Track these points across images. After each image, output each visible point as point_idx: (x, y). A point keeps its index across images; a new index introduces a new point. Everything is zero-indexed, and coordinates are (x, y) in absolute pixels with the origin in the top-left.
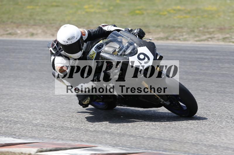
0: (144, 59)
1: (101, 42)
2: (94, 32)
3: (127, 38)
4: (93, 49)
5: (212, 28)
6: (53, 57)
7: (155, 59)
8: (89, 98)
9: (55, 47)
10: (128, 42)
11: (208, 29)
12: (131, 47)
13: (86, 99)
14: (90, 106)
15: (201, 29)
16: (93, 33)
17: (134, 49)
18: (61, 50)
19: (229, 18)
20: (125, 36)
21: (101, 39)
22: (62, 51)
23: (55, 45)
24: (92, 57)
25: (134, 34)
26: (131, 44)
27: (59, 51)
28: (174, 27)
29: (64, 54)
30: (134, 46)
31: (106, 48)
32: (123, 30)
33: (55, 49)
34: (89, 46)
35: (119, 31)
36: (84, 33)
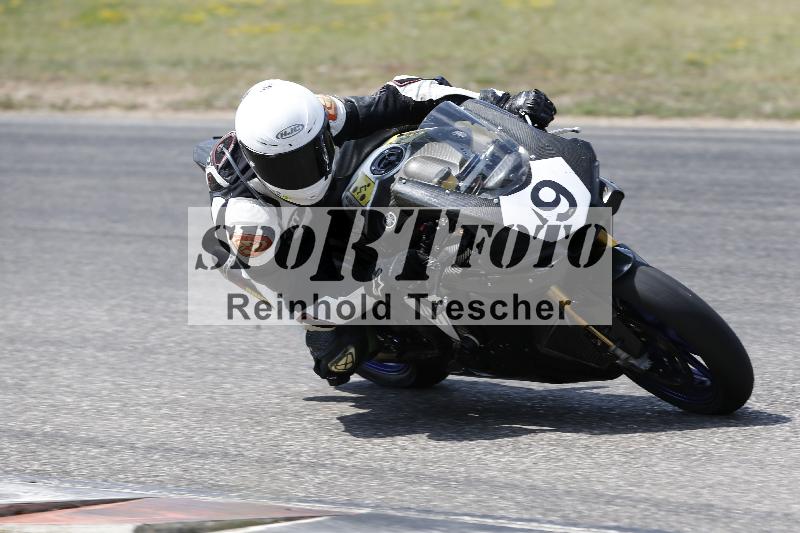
0: (556, 203)
1: (393, 141)
2: (369, 106)
3: (492, 127)
4: (366, 168)
5: (359, 66)
6: (218, 201)
7: (596, 202)
8: (352, 350)
9: (228, 161)
10: (494, 142)
11: (346, 68)
12: (508, 162)
13: (340, 355)
14: (355, 378)
15: (323, 69)
16: (364, 110)
17: (517, 168)
18: (248, 174)
19: (415, 33)
20: (482, 121)
21: (394, 130)
22: (254, 176)
23: (228, 155)
24: (363, 197)
25: (515, 111)
26: (505, 148)
27: (242, 179)
28: (229, 65)
29: (260, 189)
30: (519, 154)
31: (412, 165)
32: (476, 95)
33: (225, 168)
34: (348, 157)
35: (459, 99)
36: (331, 112)
